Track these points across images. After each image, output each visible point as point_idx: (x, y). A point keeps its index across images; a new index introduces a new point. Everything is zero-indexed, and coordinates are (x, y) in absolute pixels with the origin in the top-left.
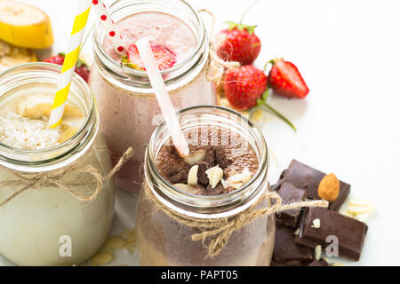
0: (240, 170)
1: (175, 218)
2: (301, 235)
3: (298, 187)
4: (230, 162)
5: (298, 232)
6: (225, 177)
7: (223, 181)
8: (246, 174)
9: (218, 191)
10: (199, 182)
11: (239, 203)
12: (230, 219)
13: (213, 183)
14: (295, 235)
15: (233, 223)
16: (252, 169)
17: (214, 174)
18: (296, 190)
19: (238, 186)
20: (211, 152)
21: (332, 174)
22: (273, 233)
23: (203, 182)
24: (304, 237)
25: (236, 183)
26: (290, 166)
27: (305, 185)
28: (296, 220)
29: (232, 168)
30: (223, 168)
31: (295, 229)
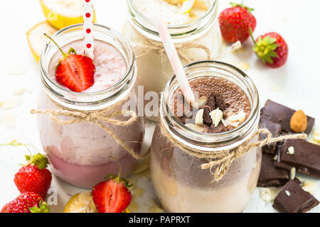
0: (236, 112)
1: (187, 151)
2: (279, 160)
3: (273, 122)
4: (228, 105)
5: (277, 157)
6: (225, 117)
7: (223, 121)
8: (241, 115)
9: (220, 129)
10: (204, 122)
11: (238, 138)
12: (231, 151)
13: (216, 123)
14: (274, 160)
15: (233, 154)
16: (246, 111)
17: (216, 115)
18: (273, 124)
19: (236, 124)
20: (212, 98)
21: (300, 111)
22: (260, 160)
23: (208, 122)
24: (282, 161)
25: (233, 122)
26: (266, 104)
27: (280, 119)
28: (274, 148)
29: (230, 110)
30: (222, 110)
31: (274, 155)
